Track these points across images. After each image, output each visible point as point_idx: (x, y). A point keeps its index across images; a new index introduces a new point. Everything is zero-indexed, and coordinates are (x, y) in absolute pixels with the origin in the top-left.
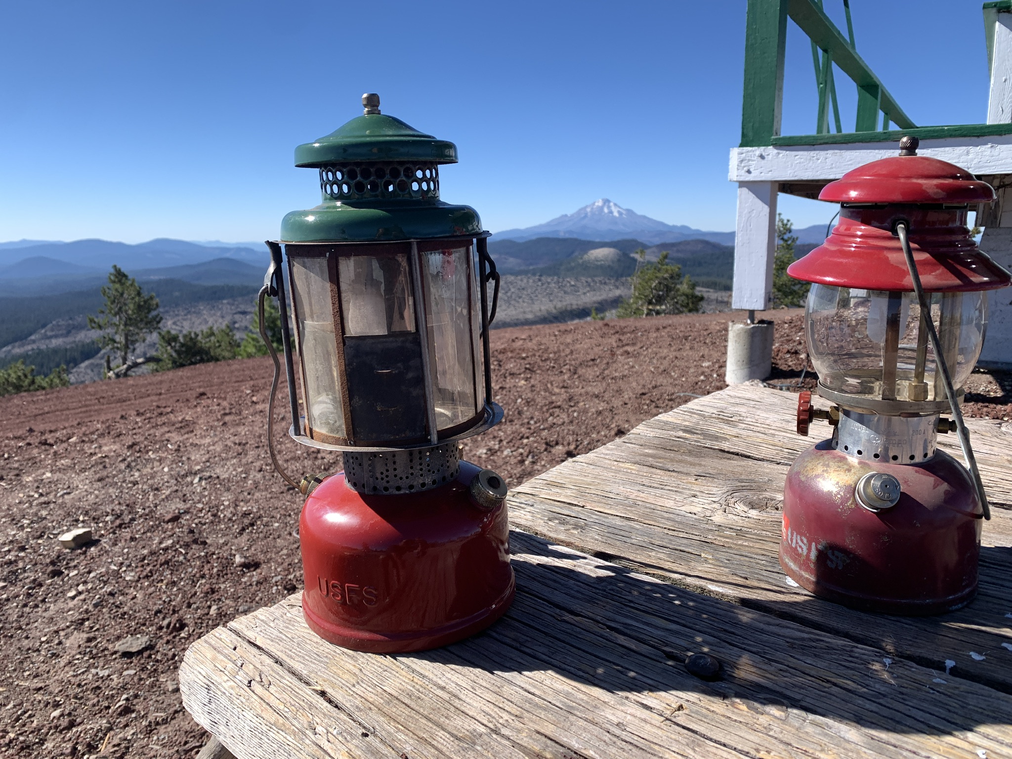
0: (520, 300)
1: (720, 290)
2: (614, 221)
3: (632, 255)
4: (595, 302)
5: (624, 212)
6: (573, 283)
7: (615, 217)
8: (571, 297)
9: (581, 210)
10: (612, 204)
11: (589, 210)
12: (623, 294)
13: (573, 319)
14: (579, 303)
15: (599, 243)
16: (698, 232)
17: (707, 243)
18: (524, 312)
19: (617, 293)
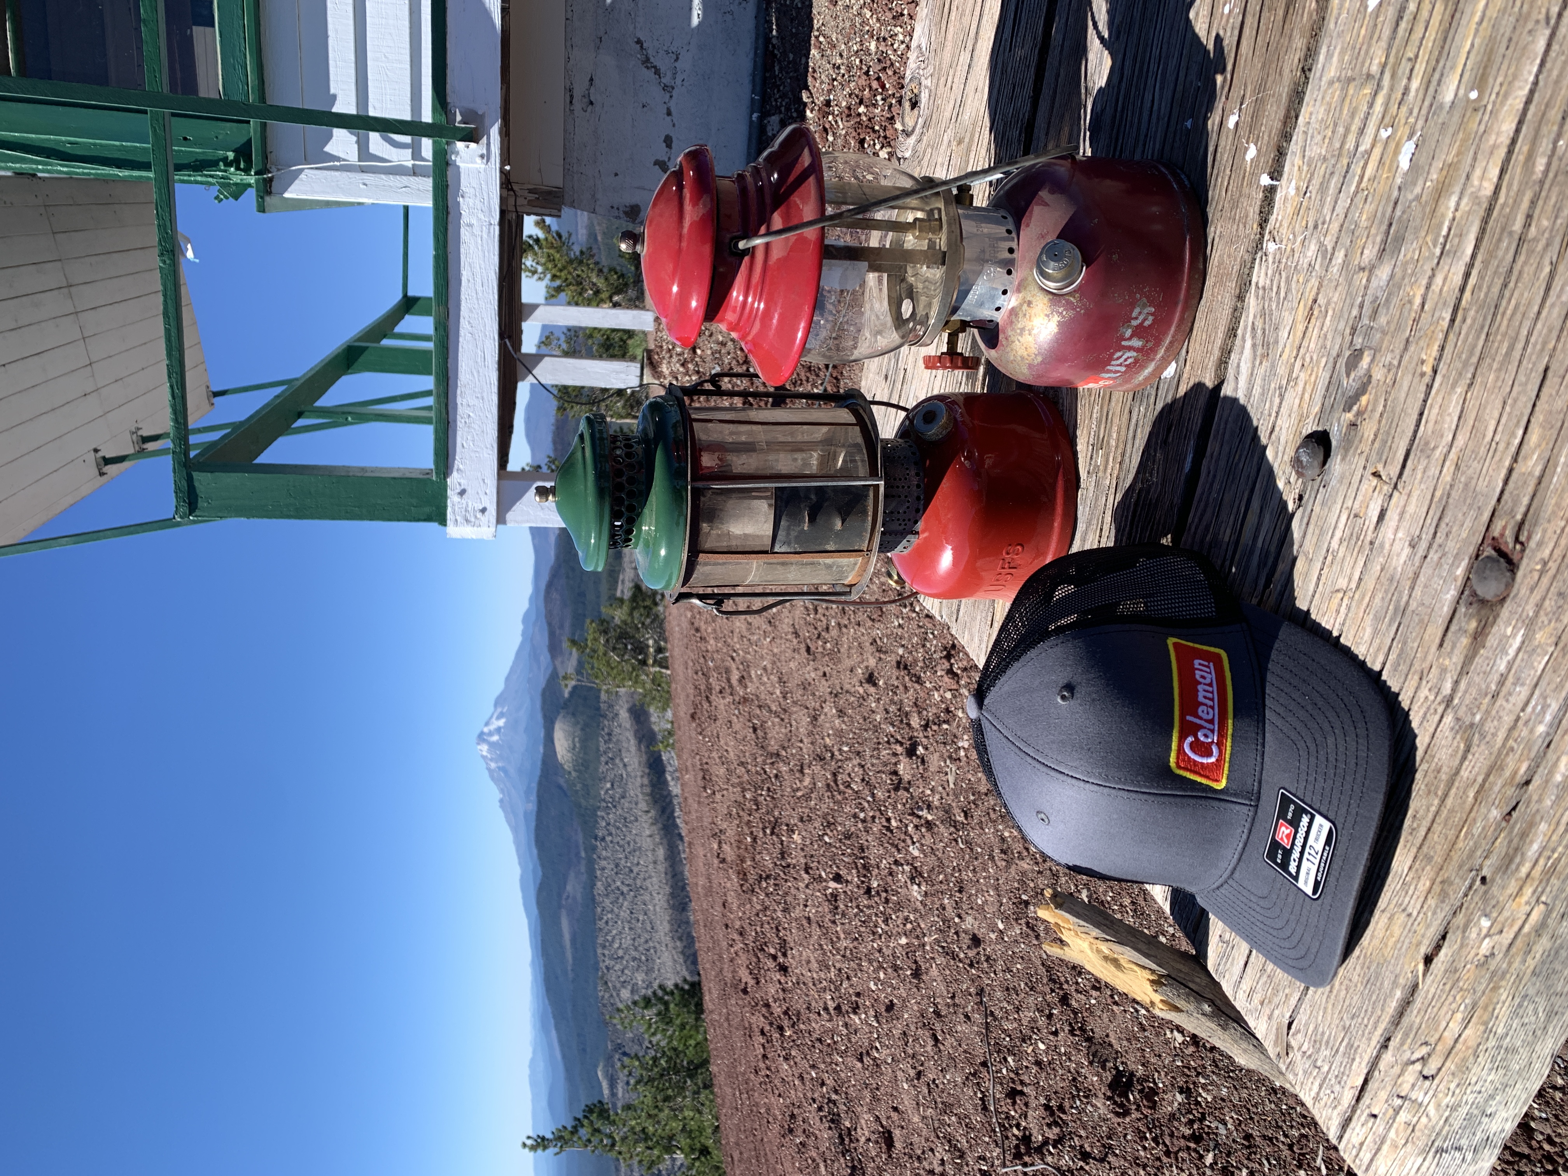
0: (636, 870)
1: (620, 564)
2: (512, 725)
3: (566, 695)
4: (639, 749)
5: (499, 710)
6: (609, 785)
7: (505, 723)
8: (630, 786)
9: (492, 778)
10: (486, 730)
11: (493, 765)
12: (626, 706)
13: (666, 783)
14: (639, 774)
15: (545, 746)
16: (533, 599)
17: (550, 585)
18: (655, 862)
19: (624, 715)
